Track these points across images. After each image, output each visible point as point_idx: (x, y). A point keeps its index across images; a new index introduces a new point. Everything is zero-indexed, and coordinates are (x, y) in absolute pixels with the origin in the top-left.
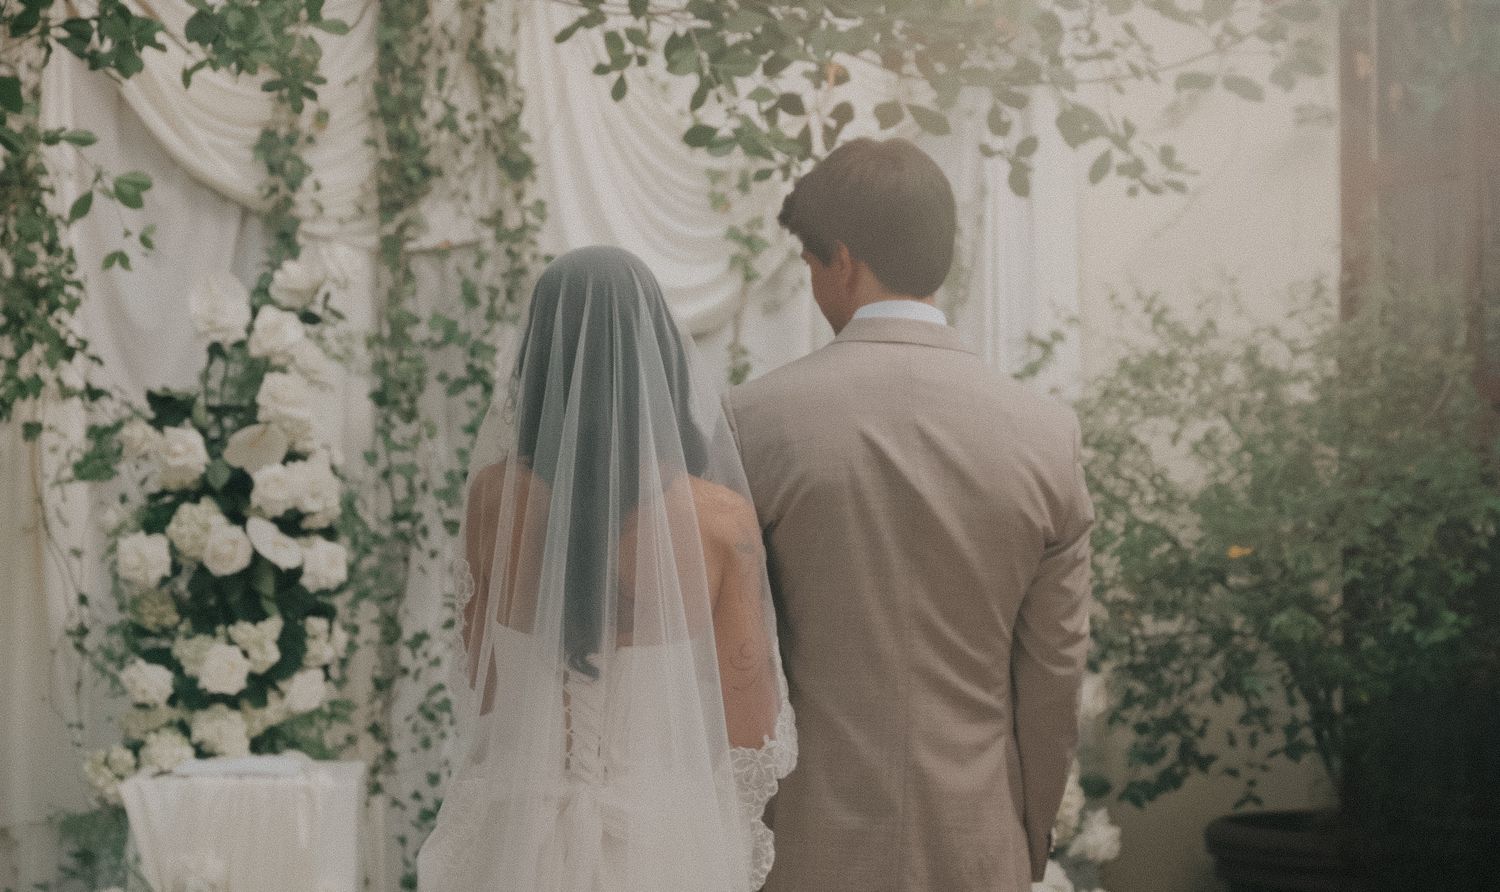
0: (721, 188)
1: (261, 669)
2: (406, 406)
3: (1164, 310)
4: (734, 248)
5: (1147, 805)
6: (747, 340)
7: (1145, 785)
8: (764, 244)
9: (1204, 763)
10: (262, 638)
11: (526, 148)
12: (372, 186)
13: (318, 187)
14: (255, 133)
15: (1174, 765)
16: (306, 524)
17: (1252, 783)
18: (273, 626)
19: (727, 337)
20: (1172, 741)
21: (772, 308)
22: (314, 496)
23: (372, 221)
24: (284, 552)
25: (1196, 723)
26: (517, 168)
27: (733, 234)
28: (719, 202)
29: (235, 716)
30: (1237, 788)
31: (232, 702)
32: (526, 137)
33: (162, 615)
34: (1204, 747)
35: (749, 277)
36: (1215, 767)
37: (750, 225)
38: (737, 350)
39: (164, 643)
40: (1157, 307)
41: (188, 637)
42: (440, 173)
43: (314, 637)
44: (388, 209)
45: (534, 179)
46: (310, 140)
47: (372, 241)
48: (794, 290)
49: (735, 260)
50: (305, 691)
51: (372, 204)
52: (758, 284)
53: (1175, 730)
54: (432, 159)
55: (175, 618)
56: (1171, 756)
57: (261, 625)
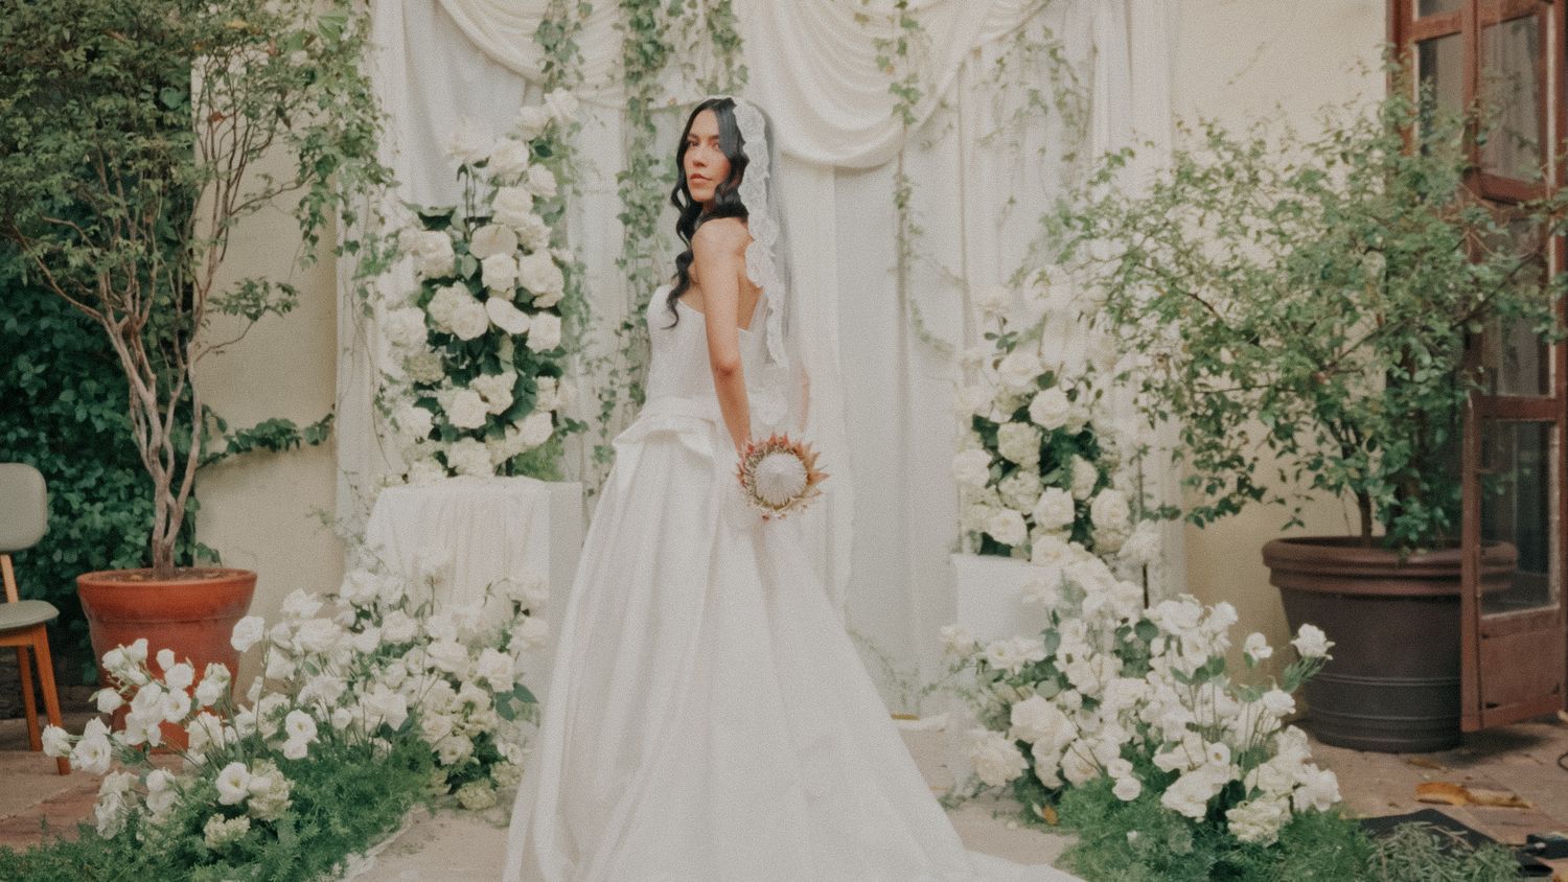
0: (885, 53)
1: (499, 411)
2: (645, 225)
3: (1222, 134)
4: (897, 99)
5: (1207, 524)
6: (908, 170)
7: (1207, 511)
8: (918, 94)
9: (1258, 494)
10: (498, 388)
11: (736, 27)
12: (620, 61)
13: (581, 60)
14: (536, 23)
15: (1232, 495)
16: (536, 304)
17: (1298, 510)
18: (509, 377)
19: (894, 168)
20: (1231, 476)
21: (928, 146)
22: (541, 280)
23: (619, 88)
24: (514, 322)
25: (1248, 461)
26: (728, 42)
27: (895, 88)
28: (884, 64)
29: (481, 446)
30: (1286, 512)
31: (479, 435)
32: (736, 20)
33: (430, 372)
34: (1257, 480)
35: (908, 121)
36: (1265, 498)
37: (907, 82)
38: (901, 178)
39: (433, 394)
40: (1216, 131)
41: (448, 389)
42: (672, 49)
43: (543, 390)
44: (635, 77)
45: (741, 51)
46: (578, 26)
47: (622, 102)
48: (945, 132)
49: (897, 108)
50: (534, 430)
51: (621, 73)
52: (915, 126)
53: (1233, 467)
54: (666, 39)
55: (442, 374)
56: (1231, 486)
57: (497, 377)
